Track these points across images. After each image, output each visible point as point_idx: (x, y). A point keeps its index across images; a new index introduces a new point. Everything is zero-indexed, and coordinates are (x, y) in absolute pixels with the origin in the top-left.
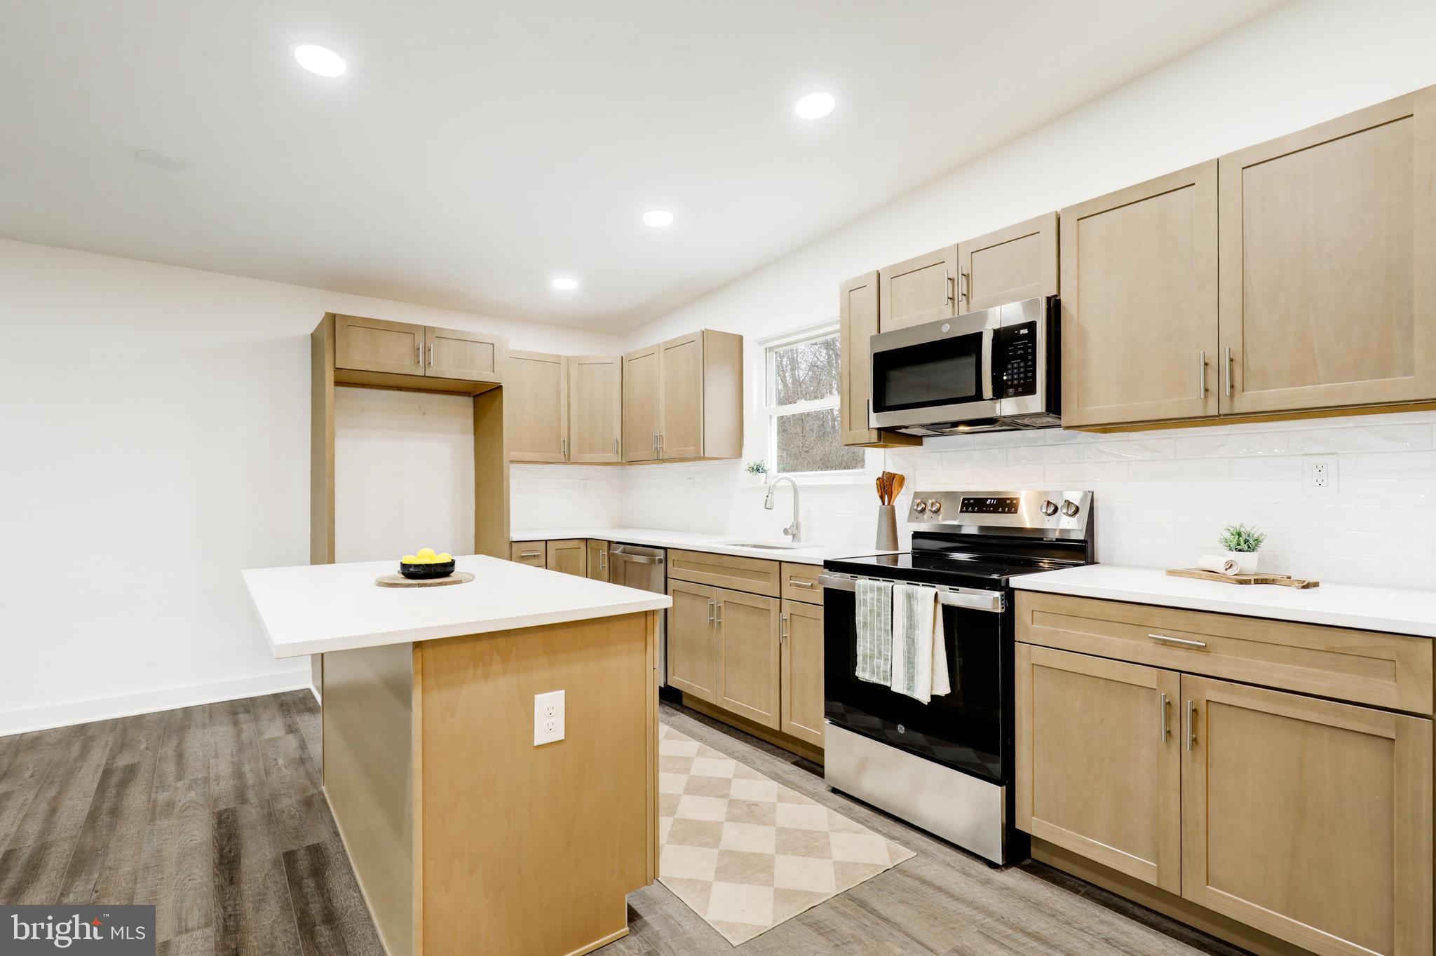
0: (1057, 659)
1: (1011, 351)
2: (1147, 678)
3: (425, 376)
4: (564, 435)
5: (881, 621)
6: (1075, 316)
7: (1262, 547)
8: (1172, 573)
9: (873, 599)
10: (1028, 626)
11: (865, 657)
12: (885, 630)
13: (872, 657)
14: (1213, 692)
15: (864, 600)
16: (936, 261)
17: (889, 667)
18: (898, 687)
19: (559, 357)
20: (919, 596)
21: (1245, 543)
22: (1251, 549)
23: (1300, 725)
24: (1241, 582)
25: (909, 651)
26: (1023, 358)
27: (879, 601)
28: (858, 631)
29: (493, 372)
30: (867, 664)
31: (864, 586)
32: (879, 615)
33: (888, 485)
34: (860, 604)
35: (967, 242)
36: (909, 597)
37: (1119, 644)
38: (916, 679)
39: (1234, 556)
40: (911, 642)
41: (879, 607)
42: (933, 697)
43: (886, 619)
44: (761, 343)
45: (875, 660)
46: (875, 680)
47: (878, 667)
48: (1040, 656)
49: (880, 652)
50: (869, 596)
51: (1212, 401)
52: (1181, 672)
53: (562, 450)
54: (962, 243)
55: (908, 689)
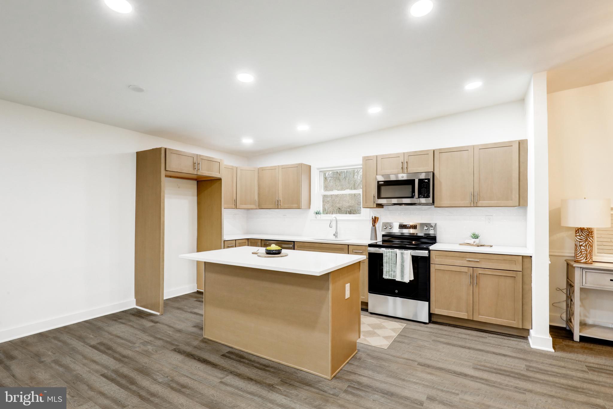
0: (442, 268)
1: (423, 185)
2: (466, 269)
3: (197, 175)
4: (235, 198)
5: (392, 261)
6: (439, 178)
7: (479, 238)
8: (460, 244)
9: (390, 255)
10: (434, 259)
11: (387, 272)
12: (394, 263)
13: (389, 272)
14: (480, 271)
15: (386, 255)
16: (397, 156)
17: (395, 274)
18: (398, 279)
19: (233, 166)
20: (405, 253)
21: (476, 237)
22: (477, 238)
23: (498, 276)
24: (478, 246)
25: (402, 269)
26: (426, 188)
27: (392, 255)
28: (384, 264)
29: (219, 173)
30: (387, 274)
31: (386, 251)
32: (392, 259)
33: (375, 220)
34: (385, 257)
35: (407, 153)
36: (402, 254)
37: (458, 262)
38: (404, 276)
39: (474, 240)
40: (403, 266)
41: (392, 257)
42: (410, 281)
43: (394, 260)
44: (318, 169)
45: (390, 272)
46: (390, 278)
47: (391, 274)
48: (437, 267)
49: (392, 270)
50: (388, 254)
51: (472, 203)
52: (473, 267)
53: (234, 204)
54: (405, 153)
55: (402, 279)
